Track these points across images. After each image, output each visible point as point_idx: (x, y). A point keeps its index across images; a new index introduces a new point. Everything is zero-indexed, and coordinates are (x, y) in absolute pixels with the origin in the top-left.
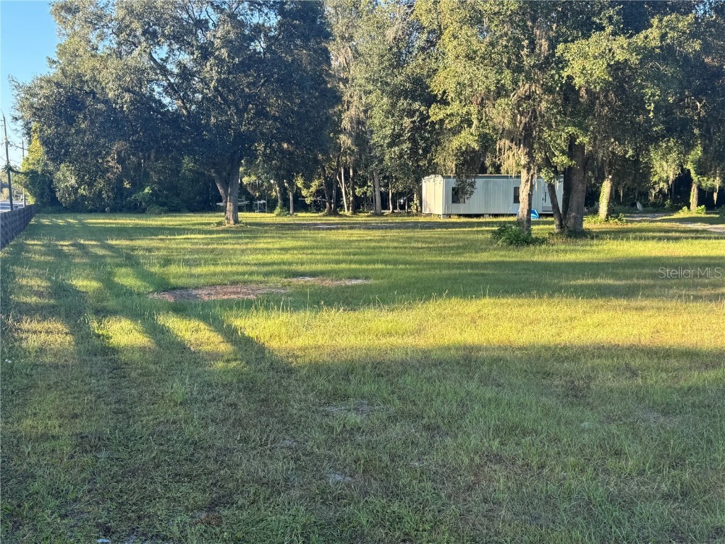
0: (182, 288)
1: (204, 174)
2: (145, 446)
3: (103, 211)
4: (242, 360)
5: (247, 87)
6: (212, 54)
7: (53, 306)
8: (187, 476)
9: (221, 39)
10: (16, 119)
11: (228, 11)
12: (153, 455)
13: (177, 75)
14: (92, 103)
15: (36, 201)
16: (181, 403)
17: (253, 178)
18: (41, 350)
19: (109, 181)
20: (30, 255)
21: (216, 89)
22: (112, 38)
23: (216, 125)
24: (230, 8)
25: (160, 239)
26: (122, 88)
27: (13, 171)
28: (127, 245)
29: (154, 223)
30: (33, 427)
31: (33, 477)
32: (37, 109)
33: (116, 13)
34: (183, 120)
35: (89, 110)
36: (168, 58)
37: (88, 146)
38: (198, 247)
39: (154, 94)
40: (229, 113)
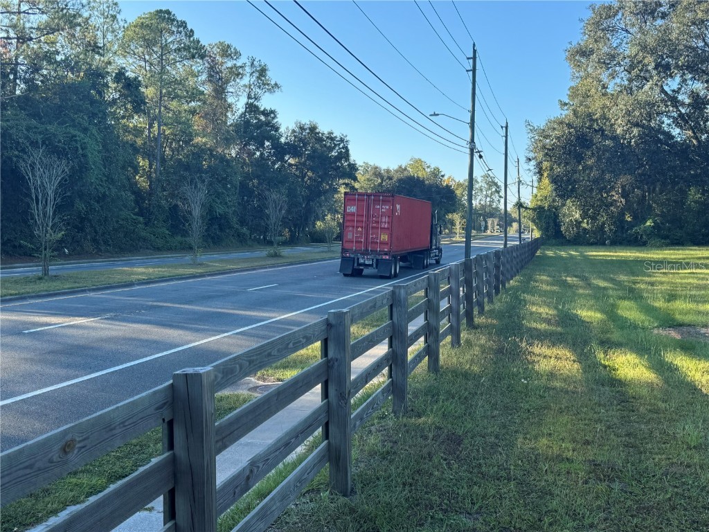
0: (689, 325)
2: (659, 486)
3: (603, 244)
7: (561, 334)
10: (530, 160)
12: (668, 496)
13: (689, 105)
14: (600, 140)
15: (542, 235)
16: (695, 447)
18: (552, 375)
19: (611, 216)
20: (537, 284)
22: (623, 75)
25: (664, 273)
26: (632, 124)
27: (523, 207)
29: (655, 256)
30: (550, 447)
31: (551, 494)
32: (549, 150)
33: (629, 50)
34: (692, 151)
35: (597, 147)
36: (680, 89)
37: (594, 182)
38: (704, 282)
39: (663, 126)
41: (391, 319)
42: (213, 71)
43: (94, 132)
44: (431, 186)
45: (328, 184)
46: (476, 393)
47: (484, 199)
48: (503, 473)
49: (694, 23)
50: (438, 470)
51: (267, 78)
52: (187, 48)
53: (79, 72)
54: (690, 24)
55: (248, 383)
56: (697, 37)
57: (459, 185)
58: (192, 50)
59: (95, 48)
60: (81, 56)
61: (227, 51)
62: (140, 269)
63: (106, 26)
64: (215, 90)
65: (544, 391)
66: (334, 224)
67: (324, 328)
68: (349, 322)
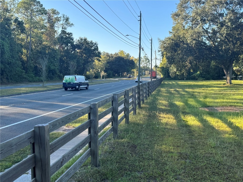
0: (211, 107)
1: (219, 66)
2: (202, 160)
3: (184, 80)
5: (237, 35)
6: (224, 25)
7: (170, 110)
8: (217, 174)
9: (228, 19)
10: (159, 51)
12: (205, 164)
13: (212, 33)
14: (182, 45)
15: (163, 76)
16: (213, 147)
17: (238, 68)
18: (166, 124)
19: (186, 70)
20: (162, 93)
21: (225, 37)
22: (190, 23)
23: (225, 50)
24: (232, 8)
25: (203, 89)
26: (193, 39)
27: (157, 67)
28: (192, 91)
29: (200, 84)
30: (166, 148)
31: (166, 164)
32: (166, 48)
33: (192, 15)
34: (213, 48)
35: (181, 47)
36: (209, 28)
37: (180, 59)
38: (216, 92)
39: (203, 40)
40: (230, 45)
41: (113, 106)
42: (50, 19)
43: (7, 40)
44: (126, 60)
45: (91, 59)
46: (141, 131)
47: (144, 64)
48: (150, 158)
49: (213, 6)
50: (128, 157)
51: (69, 21)
52: (40, 11)
53: (1, 19)
54: (212, 6)
55: (63, 128)
56: (214, 10)
57: (136, 59)
58: (42, 11)
59: (7, 10)
60: (2, 13)
61: (55, 12)
62: (23, 88)
63: (11, 3)
64: (50, 26)
65: (164, 129)
66: (93, 73)
67: (89, 109)
68: (98, 107)
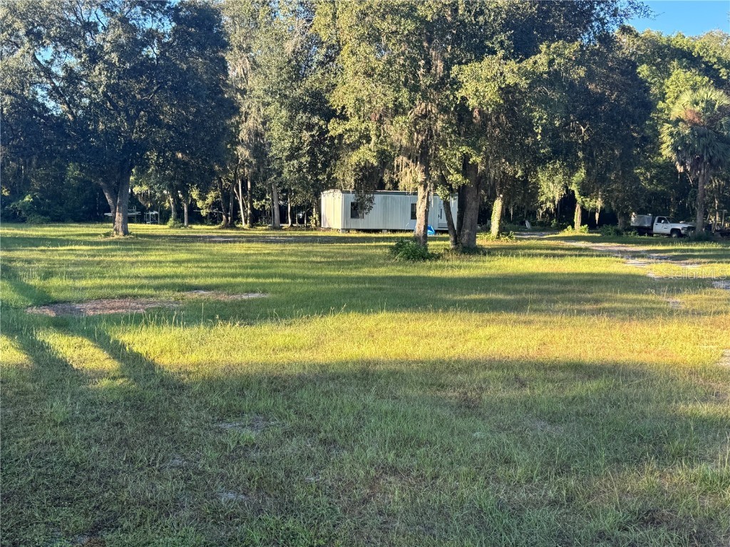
0: (64, 302)
1: (91, 182)
2: (21, 469)
4: (129, 377)
5: (139, 93)
8: (68, 499)
9: (111, 43)
11: (119, 14)
12: (30, 478)
13: (63, 79)
16: (62, 424)
17: (145, 188)
21: (105, 94)
23: (106, 133)
24: (121, 11)
25: (41, 250)
26: (3, 91)
28: (4, 256)
29: (34, 233)
34: (68, 126)
36: (53, 60)
38: (83, 258)
39: (37, 97)
40: (119, 120)
56: (69, 9)
